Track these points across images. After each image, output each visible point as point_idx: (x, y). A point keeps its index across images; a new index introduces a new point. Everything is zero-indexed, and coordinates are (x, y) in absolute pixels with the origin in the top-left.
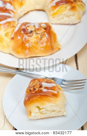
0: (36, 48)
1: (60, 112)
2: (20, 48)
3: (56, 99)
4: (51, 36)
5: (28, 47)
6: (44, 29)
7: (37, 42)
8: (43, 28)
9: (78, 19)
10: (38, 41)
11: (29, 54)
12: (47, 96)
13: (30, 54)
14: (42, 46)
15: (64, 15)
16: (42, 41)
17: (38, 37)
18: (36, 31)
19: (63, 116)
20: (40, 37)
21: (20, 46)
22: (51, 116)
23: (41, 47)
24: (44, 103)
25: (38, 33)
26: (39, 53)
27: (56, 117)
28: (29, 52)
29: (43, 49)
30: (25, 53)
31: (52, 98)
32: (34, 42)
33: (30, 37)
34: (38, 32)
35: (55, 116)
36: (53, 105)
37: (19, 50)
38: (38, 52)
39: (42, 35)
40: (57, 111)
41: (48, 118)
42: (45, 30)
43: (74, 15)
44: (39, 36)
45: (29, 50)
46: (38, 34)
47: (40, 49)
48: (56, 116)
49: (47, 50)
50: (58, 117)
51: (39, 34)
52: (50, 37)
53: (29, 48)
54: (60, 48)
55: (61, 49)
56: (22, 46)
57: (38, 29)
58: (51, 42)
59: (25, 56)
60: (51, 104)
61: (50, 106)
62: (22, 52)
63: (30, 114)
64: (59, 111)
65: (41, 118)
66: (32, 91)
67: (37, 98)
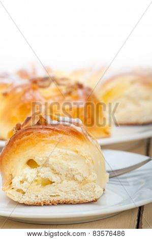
1: (86, 186)
48: (76, 198)
54: (108, 133)
61: (61, 154)
63: (10, 184)
65: (36, 201)
66: (23, 125)
67: (32, 134)
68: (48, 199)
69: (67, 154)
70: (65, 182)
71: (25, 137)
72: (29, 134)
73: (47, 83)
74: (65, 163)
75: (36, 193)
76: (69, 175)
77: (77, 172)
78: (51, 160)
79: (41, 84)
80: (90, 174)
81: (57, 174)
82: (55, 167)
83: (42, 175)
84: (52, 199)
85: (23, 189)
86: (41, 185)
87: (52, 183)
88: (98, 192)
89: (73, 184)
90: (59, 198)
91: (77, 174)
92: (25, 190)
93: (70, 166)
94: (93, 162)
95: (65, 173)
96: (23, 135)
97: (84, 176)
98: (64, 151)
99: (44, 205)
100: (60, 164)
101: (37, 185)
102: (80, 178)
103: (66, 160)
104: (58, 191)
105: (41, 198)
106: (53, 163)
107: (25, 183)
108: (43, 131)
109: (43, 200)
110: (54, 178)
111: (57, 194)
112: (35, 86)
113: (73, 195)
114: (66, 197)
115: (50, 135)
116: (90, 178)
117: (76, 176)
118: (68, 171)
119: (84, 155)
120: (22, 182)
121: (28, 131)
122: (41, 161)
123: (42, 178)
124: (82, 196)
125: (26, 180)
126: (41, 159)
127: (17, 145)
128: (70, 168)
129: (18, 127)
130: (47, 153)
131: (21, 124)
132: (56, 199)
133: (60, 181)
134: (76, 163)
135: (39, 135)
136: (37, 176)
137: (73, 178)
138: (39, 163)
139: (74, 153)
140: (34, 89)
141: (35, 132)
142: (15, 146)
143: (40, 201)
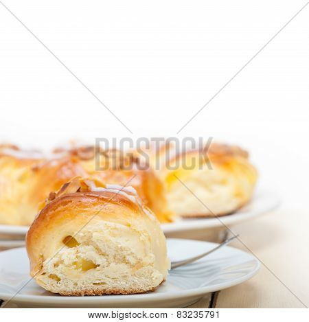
1: (141, 271)
22: (110, 286)
35: (122, 285)
54: (171, 221)
61: (108, 227)
65: (74, 290)
66: (58, 193)
67: (70, 204)
68: (90, 287)
69: (116, 229)
70: (113, 264)
71: (61, 208)
72: (66, 203)
73: (91, 154)
74: (113, 240)
75: (75, 280)
76: (118, 257)
77: (129, 252)
78: (95, 236)
79: (83, 155)
80: (146, 255)
81: (103, 254)
82: (100, 245)
83: (83, 256)
84: (96, 288)
85: (57, 274)
86: (81, 269)
87: (95, 266)
88: (156, 278)
89: (123, 268)
90: (105, 287)
91: (129, 255)
92: (60, 276)
93: (120, 244)
94: (150, 240)
95: (113, 253)
96: (59, 205)
97: (138, 257)
98: (112, 224)
99: (85, 295)
100: (106, 241)
101: (77, 268)
102: (132, 260)
103: (114, 235)
104: (104, 278)
105: (81, 287)
106: (98, 240)
107: (61, 266)
108: (84, 200)
109: (84, 289)
110: (99, 260)
111: (102, 281)
112: (75, 158)
113: (123, 283)
114: (115, 285)
115: (94, 204)
116: (146, 260)
117: (127, 258)
118: (117, 251)
119: (138, 230)
120: (56, 265)
121: (66, 200)
122: (82, 238)
123: (83, 259)
124: (135, 285)
125: (62, 262)
126: (82, 234)
127: (51, 218)
128: (119, 246)
129: (52, 197)
130: (90, 227)
131: (57, 192)
132: (100, 288)
133: (106, 264)
134: (127, 241)
135: (80, 205)
136: (77, 257)
137: (124, 260)
138: (79, 240)
139: (126, 227)
140: (74, 162)
141: (75, 200)
142: (48, 219)
143: (79, 290)
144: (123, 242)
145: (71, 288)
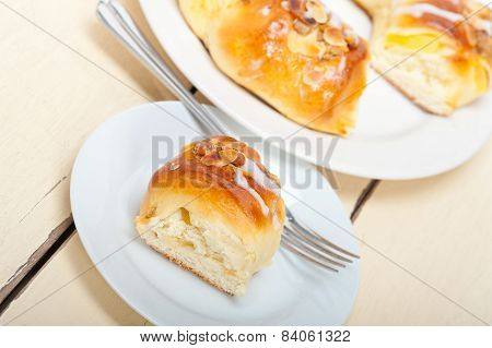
0: (287, 74)
1: (231, 277)
2: (247, 40)
3: (253, 228)
4: (353, 77)
5: (269, 55)
6: (349, 46)
7: (303, 63)
8: (346, 41)
9: (448, 104)
10: (309, 59)
11: (255, 76)
12: (236, 200)
13: (258, 79)
14: (307, 81)
15: (423, 62)
16: (317, 69)
17: (317, 51)
18: (322, 31)
19: (230, 295)
20: (320, 55)
21: (250, 35)
22: (197, 268)
23: (301, 82)
24: (214, 213)
25: (323, 40)
26: (285, 96)
27: (207, 282)
28: (261, 69)
29: (302, 93)
30: (249, 63)
31: (243, 216)
32: (298, 54)
33: (295, 33)
34: (326, 37)
35: (208, 275)
36: (233, 236)
37: (240, 43)
38: (284, 90)
39: (330, 53)
40: (228, 266)
41: (184, 267)
42: (347, 50)
43: (446, 82)
44: (322, 50)
45: (263, 65)
46: (322, 43)
47: (296, 85)
48: (212, 279)
49: (310, 104)
50: (214, 286)
51: (326, 44)
52: (349, 77)
53: (268, 60)
54: (344, 132)
55: (345, 136)
56: (257, 39)
57: (333, 31)
58: (338, 93)
59: (240, 74)
60: (228, 230)
61: (222, 233)
62: (242, 55)
63: (147, 217)
64: (232, 272)
65: (166, 252)
68: (181, 258)
69: (229, 236)
70: (209, 260)
74: (221, 244)
75: (171, 247)
77: (228, 261)
78: (207, 233)
80: (243, 269)
81: (206, 246)
82: (208, 242)
83: (187, 238)
84: (185, 262)
85: (158, 234)
86: (181, 244)
89: (217, 267)
90: (193, 267)
93: (225, 251)
97: (235, 268)
100: (215, 241)
101: (178, 242)
103: (224, 242)
104: (196, 261)
105: (172, 254)
109: (174, 257)
110: (200, 249)
113: (210, 275)
114: (201, 271)
116: (240, 274)
117: (225, 262)
118: (219, 252)
119: (249, 250)
123: (186, 240)
124: (219, 282)
130: (206, 223)
132: (188, 265)
134: (233, 252)
136: (182, 235)
137: (221, 260)
138: (192, 222)
139: (238, 241)
143: (170, 255)
144: (227, 251)
145: (163, 249)
